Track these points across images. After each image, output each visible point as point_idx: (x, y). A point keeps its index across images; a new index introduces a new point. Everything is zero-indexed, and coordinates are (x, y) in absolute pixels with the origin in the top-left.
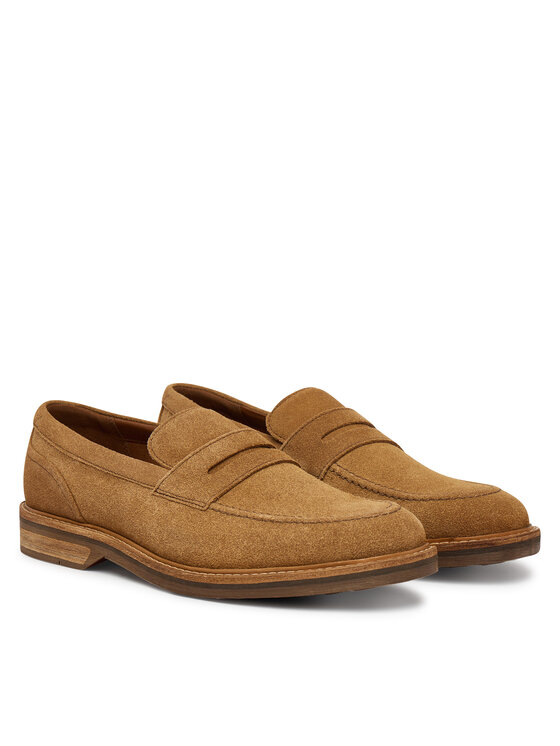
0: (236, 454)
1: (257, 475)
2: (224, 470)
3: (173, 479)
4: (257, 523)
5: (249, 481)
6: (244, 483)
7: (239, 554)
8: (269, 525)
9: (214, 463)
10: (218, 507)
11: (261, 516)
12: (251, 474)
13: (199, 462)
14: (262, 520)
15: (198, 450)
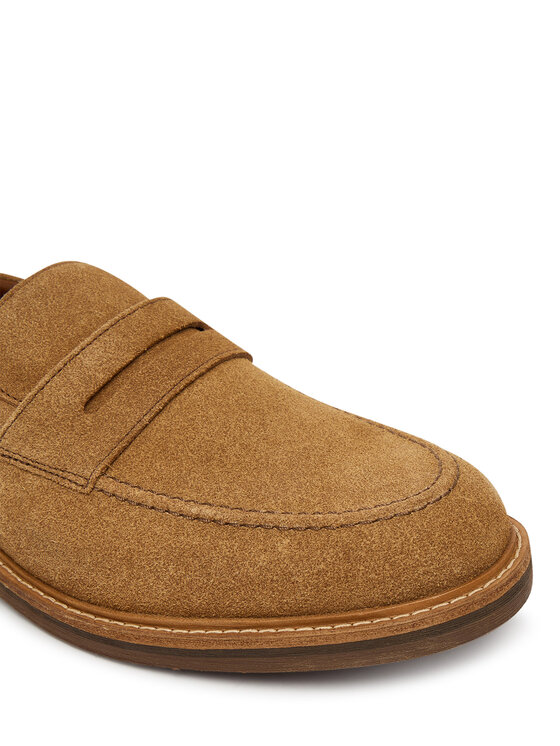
0: (131, 362)
1: (175, 405)
2: (113, 402)
3: (22, 428)
4: (188, 524)
5: (162, 420)
6: (154, 426)
7: (161, 593)
8: (213, 529)
9: (93, 389)
10: (111, 487)
11: (194, 510)
12: (166, 405)
13: (65, 390)
14: (197, 518)
15: (60, 365)
